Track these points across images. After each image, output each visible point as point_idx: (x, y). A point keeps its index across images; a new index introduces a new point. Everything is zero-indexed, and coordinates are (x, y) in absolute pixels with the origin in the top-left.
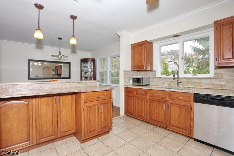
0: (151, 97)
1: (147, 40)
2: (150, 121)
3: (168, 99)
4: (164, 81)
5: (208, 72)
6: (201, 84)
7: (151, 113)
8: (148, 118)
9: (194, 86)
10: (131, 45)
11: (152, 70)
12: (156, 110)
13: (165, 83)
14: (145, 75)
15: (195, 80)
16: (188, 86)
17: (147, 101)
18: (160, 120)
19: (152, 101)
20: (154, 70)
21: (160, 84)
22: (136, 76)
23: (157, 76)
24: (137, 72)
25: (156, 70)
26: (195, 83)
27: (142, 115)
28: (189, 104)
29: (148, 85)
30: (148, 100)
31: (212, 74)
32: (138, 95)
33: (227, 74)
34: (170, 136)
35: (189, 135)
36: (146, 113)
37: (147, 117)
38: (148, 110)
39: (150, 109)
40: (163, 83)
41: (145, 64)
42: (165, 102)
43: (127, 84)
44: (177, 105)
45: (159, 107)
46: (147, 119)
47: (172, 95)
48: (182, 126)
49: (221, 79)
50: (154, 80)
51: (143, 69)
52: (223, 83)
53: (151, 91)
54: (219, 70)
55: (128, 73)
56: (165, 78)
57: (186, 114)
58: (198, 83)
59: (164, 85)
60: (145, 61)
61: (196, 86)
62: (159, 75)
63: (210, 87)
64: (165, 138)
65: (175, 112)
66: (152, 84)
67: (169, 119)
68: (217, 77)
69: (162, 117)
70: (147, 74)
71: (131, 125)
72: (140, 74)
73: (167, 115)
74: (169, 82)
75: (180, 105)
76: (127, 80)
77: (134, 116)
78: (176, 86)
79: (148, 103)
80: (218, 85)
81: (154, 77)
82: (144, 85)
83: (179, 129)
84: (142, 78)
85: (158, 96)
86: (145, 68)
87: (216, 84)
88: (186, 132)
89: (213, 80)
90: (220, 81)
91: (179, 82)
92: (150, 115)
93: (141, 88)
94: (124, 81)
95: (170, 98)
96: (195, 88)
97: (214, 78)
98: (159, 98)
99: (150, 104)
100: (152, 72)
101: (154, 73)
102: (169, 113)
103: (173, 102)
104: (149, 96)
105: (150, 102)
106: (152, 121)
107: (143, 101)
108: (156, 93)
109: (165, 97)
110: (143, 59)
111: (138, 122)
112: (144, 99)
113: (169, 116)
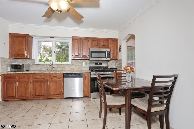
0: (35, 79)
1: (28, 34)
2: (34, 98)
3: (48, 78)
4: (41, 67)
5: (68, 62)
6: (65, 68)
7: (34, 92)
8: (32, 95)
9: (61, 69)
10: (9, 33)
11: (31, 58)
12: (39, 88)
13: (42, 68)
14: (23, 62)
15: (62, 66)
16: (58, 69)
17: (30, 83)
18: (43, 94)
19: (35, 82)
20: (33, 58)
21: (38, 69)
22: (14, 63)
23: (35, 64)
24: (15, 59)
25: (35, 58)
26: (62, 67)
27: (26, 95)
28: (61, 80)
29: (28, 70)
30: (32, 81)
31: (70, 62)
32: (21, 80)
33: (76, 63)
34: (51, 102)
35: (61, 97)
36: (29, 93)
37: (30, 95)
38: (32, 89)
39: (33, 88)
40: (41, 69)
41: (26, 54)
42: (46, 81)
43: (4, 71)
44: (54, 81)
45: (41, 85)
46: (30, 97)
47: (51, 75)
48: (57, 93)
49: (74, 65)
50: (33, 66)
51: (24, 58)
52: (74, 67)
53: (34, 75)
54: (73, 61)
55: (6, 60)
56: (43, 65)
57: (59, 86)
58: (63, 67)
59: (42, 70)
60: (26, 51)
61: (63, 69)
62: (37, 62)
63: (69, 69)
64: (48, 104)
65: (53, 86)
66: (31, 70)
67: (49, 92)
68: (72, 64)
69: (44, 91)
70: (26, 62)
71: (15, 106)
72: (18, 62)
73: (48, 89)
74: (46, 67)
75: (56, 81)
76: (5, 67)
77: (16, 98)
78: (51, 70)
79: (32, 85)
80: (73, 68)
81: (33, 64)
82: (25, 71)
83: (56, 96)
84: (23, 65)
85: (40, 78)
86: (26, 56)
87: (72, 68)
88: (60, 96)
89: (71, 66)
90: (73, 66)
91: (53, 67)
92: (33, 93)
93: (24, 73)
94: (1, 68)
95: (49, 78)
96: (62, 70)
97: (71, 64)
98: (41, 79)
99: (33, 85)
100: (31, 60)
101: (33, 61)
102: (49, 87)
103: (52, 80)
104: (32, 79)
105: (33, 83)
106: (36, 97)
107: (26, 83)
108: (38, 76)
109: (46, 78)
110: (24, 49)
111: (22, 102)
112: (28, 82)
113: (49, 90)
